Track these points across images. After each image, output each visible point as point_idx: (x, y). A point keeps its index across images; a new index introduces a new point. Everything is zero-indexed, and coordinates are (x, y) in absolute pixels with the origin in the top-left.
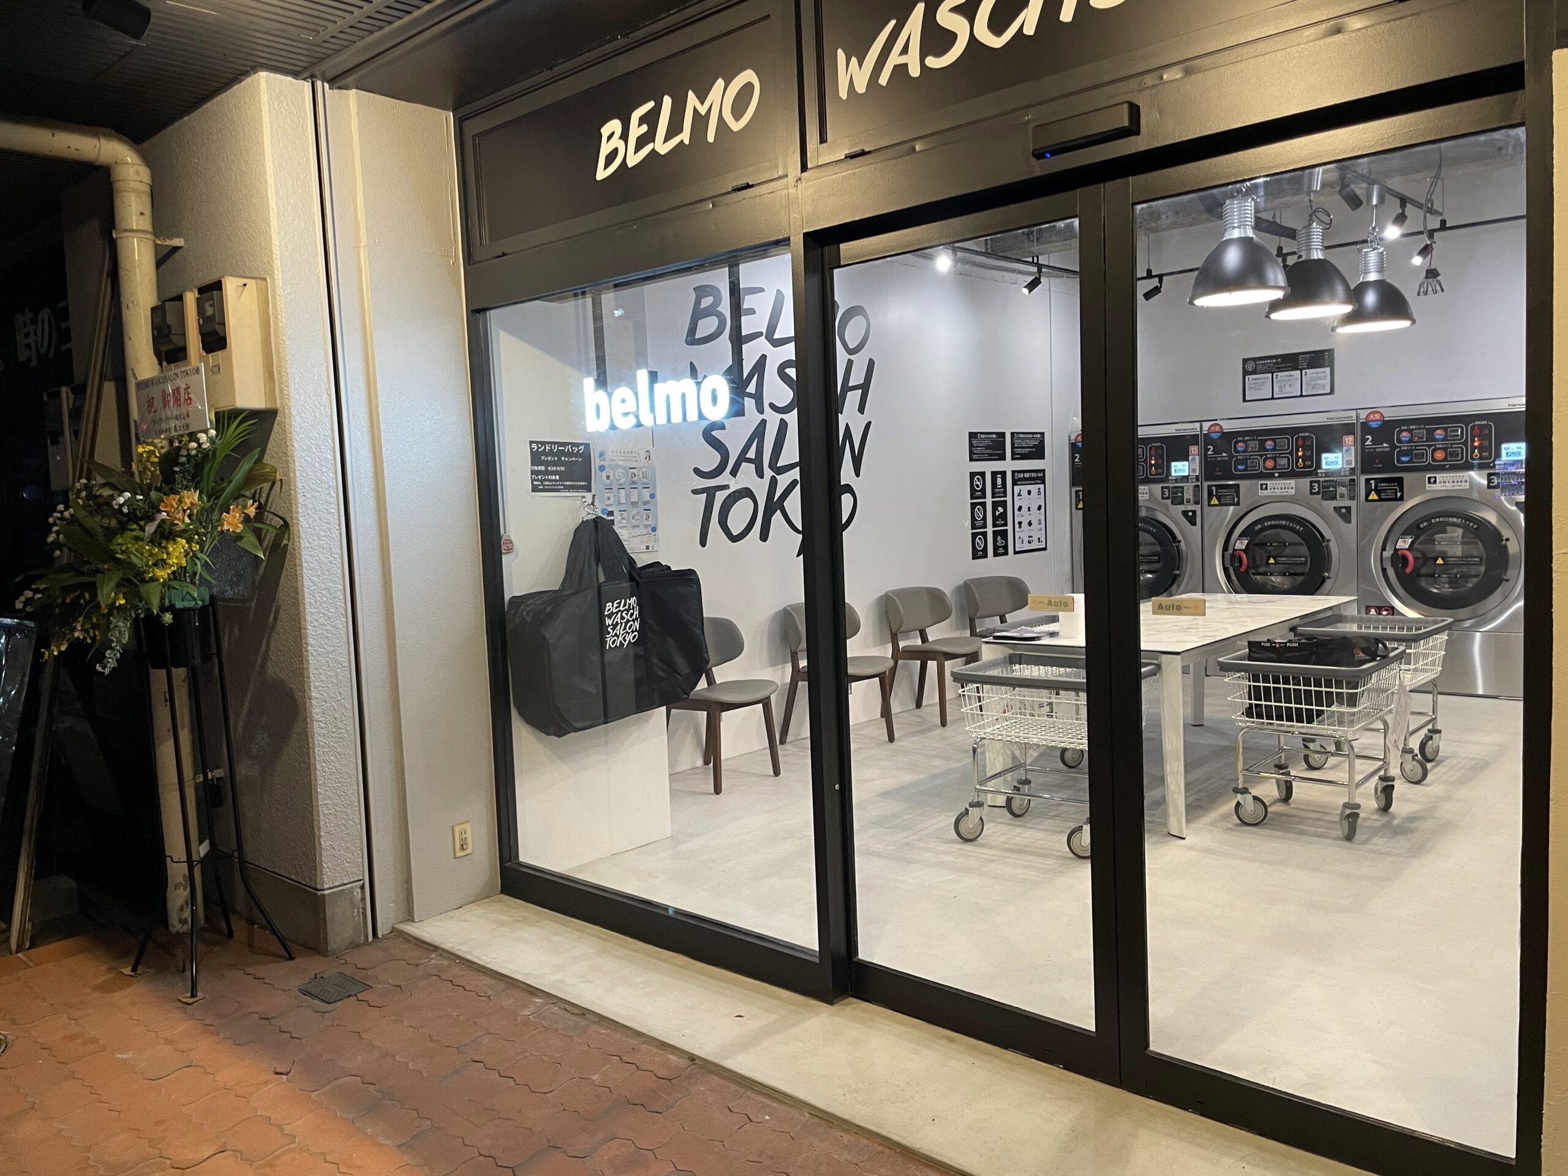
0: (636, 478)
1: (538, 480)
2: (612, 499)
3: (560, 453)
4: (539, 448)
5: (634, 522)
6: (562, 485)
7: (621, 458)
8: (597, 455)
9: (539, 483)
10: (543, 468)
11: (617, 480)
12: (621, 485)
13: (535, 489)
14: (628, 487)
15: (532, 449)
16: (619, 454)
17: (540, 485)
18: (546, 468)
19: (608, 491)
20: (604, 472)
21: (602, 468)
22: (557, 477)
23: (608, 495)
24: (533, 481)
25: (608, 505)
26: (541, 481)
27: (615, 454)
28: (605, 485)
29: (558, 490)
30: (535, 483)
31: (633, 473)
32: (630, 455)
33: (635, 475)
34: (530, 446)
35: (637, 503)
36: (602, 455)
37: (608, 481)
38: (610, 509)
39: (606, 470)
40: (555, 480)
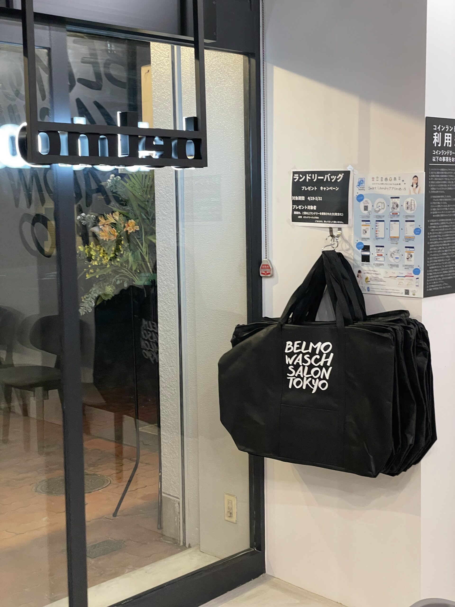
0: (398, 209)
1: (298, 210)
2: (368, 232)
3: (320, 183)
4: (300, 178)
5: (392, 261)
6: (318, 216)
7: (382, 186)
8: (356, 184)
9: (299, 213)
10: (302, 198)
11: (376, 211)
12: (380, 216)
13: (295, 219)
14: (387, 219)
15: (294, 179)
16: (380, 182)
17: (299, 215)
18: (306, 198)
19: (365, 223)
20: (362, 202)
21: (360, 198)
22: (315, 208)
23: (364, 228)
24: (294, 210)
25: (363, 239)
26: (301, 211)
27: (375, 182)
28: (363, 217)
29: (313, 221)
30: (295, 213)
31: (394, 203)
32: (393, 182)
33: (397, 206)
34: (293, 176)
35: (398, 238)
36: (361, 183)
37: (366, 212)
38: (366, 243)
39: (364, 200)
40: (313, 211)
